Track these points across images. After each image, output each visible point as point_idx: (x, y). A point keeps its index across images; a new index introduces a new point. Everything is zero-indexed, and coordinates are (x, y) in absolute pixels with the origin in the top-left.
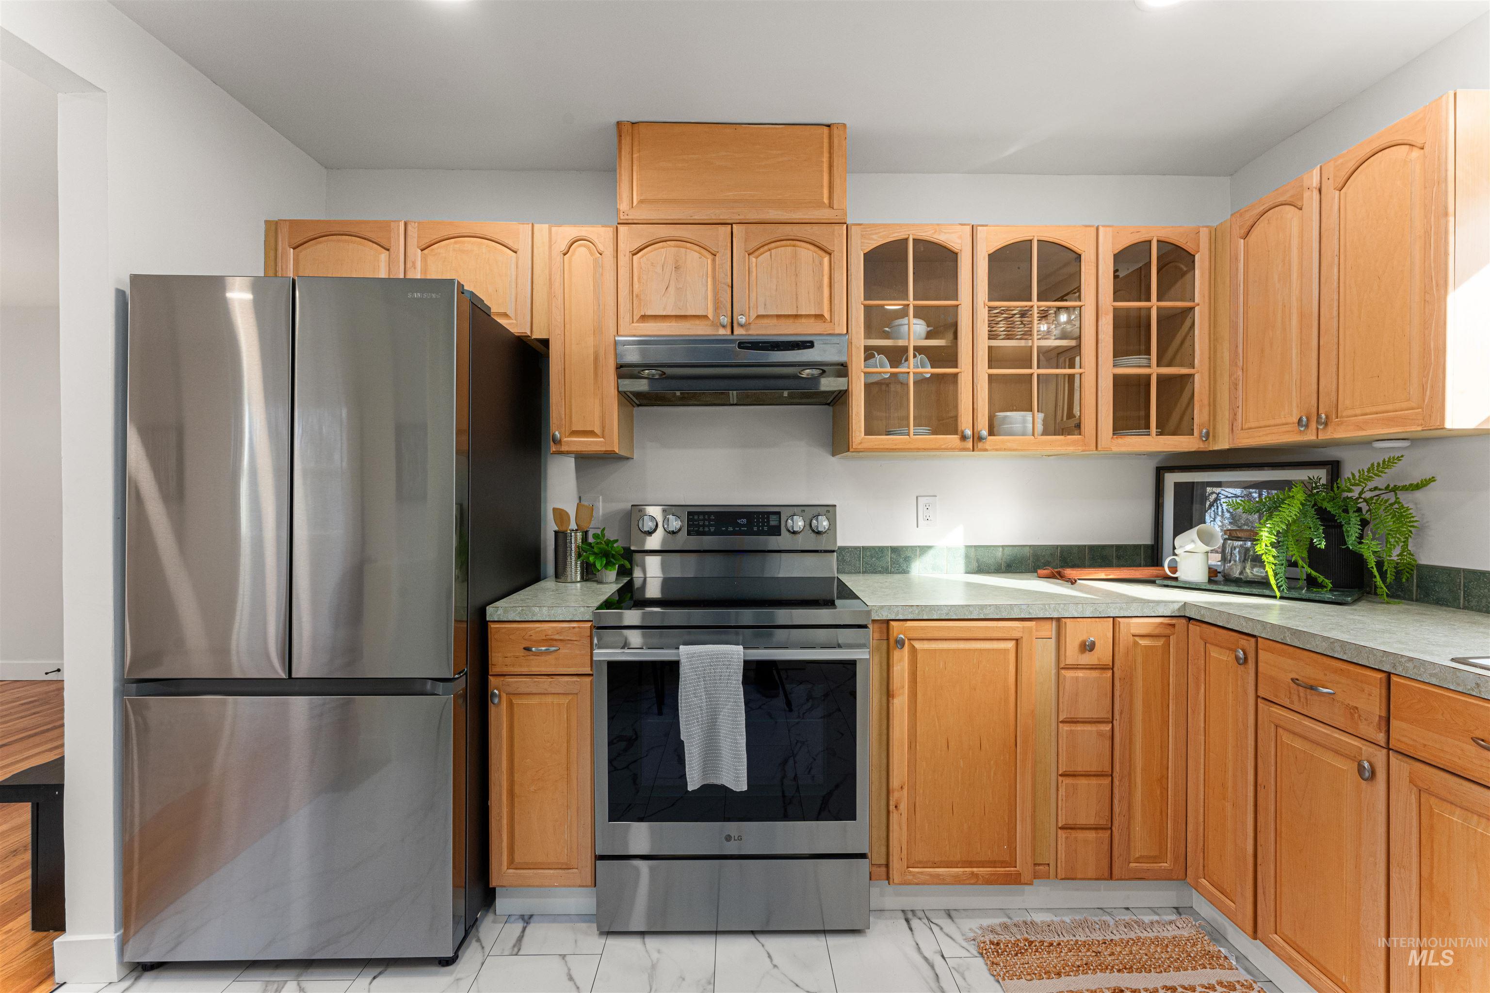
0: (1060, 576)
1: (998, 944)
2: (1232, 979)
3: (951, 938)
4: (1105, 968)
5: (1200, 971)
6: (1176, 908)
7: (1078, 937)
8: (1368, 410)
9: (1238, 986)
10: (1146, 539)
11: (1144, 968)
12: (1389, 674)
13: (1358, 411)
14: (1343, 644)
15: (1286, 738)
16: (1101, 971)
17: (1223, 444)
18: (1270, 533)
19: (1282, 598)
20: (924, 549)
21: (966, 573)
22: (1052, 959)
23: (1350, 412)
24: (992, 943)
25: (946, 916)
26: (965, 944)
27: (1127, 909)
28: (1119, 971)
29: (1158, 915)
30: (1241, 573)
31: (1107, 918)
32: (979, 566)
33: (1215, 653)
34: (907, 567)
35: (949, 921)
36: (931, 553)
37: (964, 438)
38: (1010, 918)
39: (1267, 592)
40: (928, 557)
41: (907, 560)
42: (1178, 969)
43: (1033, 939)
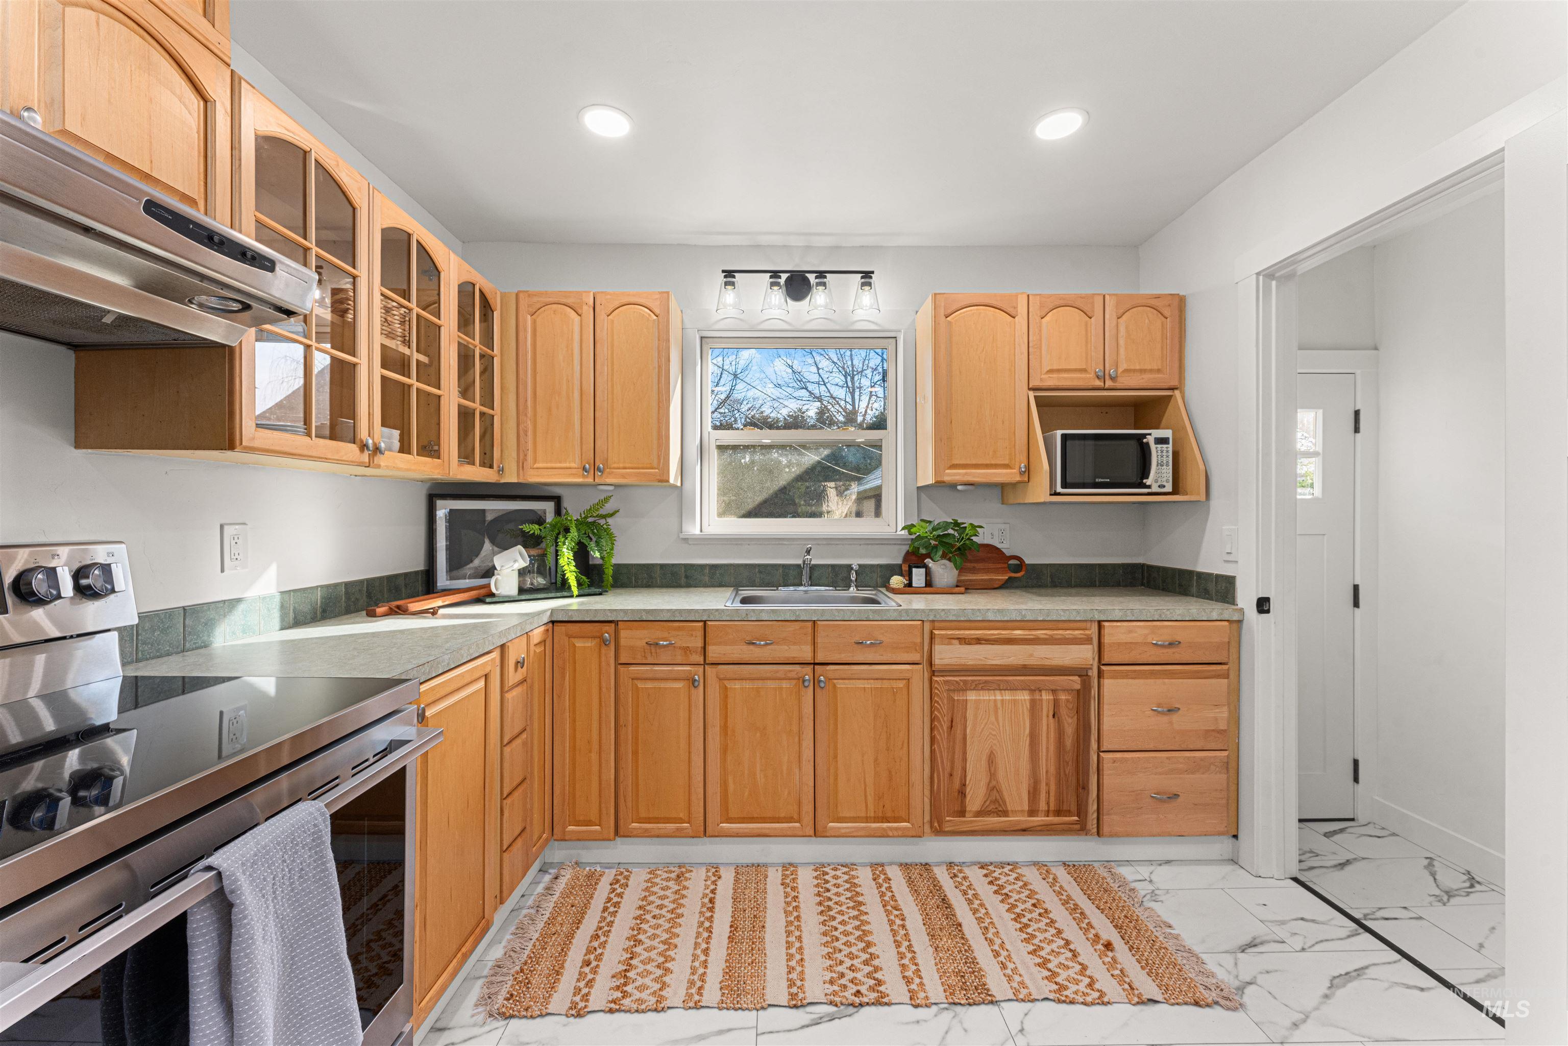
0: (400, 611)
1: (512, 995)
2: (612, 877)
3: (470, 1039)
4: (570, 936)
5: (598, 887)
6: (540, 870)
7: (534, 938)
8: (627, 465)
9: (619, 877)
10: (418, 564)
11: (583, 914)
12: (705, 622)
13: (621, 465)
14: (680, 611)
15: (640, 685)
16: (572, 938)
17: (511, 478)
18: (567, 549)
19: (578, 596)
20: (233, 603)
21: (282, 629)
22: (545, 966)
23: (615, 465)
24: (507, 999)
25: (438, 1033)
26: (487, 1028)
27: (523, 896)
28: (578, 928)
29: (539, 883)
30: (532, 584)
31: (525, 912)
32: (295, 618)
33: (579, 643)
34: (209, 636)
35: (446, 1033)
36: (241, 607)
37: (363, 447)
38: (479, 978)
39: (565, 594)
40: (238, 614)
41: (210, 625)
42: (592, 897)
43: (518, 968)
